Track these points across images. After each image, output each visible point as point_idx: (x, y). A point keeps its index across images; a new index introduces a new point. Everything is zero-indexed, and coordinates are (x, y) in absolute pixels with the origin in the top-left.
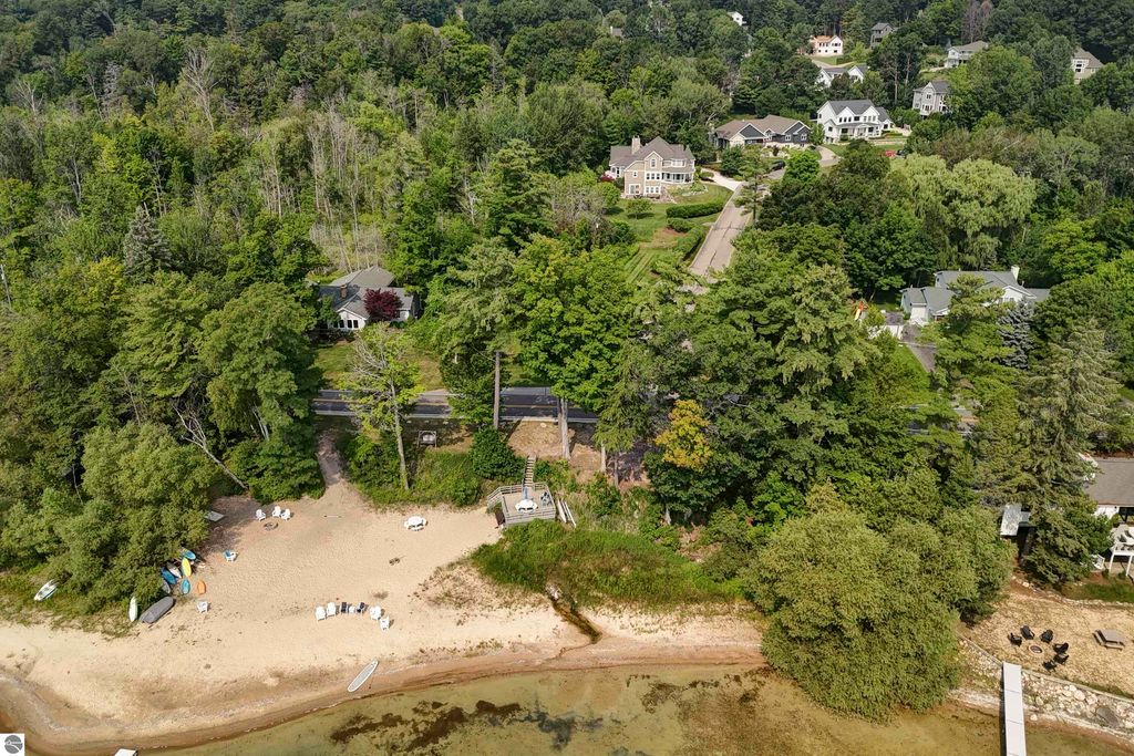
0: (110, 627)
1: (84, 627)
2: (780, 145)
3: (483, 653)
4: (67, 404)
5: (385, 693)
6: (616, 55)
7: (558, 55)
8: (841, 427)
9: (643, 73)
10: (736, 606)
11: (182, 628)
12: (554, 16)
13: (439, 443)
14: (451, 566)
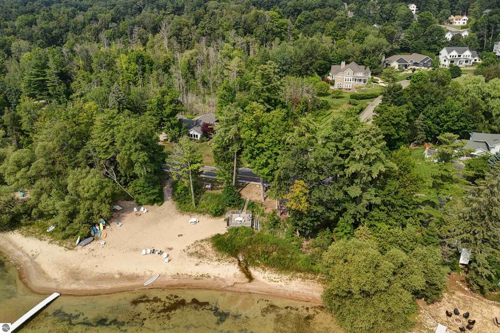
0: (68, 246)
1: (60, 244)
2: (417, 68)
3: (202, 279)
4: (71, 158)
5: (158, 288)
6: (344, 24)
7: (317, 24)
8: (378, 201)
9: (353, 32)
10: (318, 277)
11: (93, 250)
12: (323, 6)
13: (212, 189)
14: (202, 241)
